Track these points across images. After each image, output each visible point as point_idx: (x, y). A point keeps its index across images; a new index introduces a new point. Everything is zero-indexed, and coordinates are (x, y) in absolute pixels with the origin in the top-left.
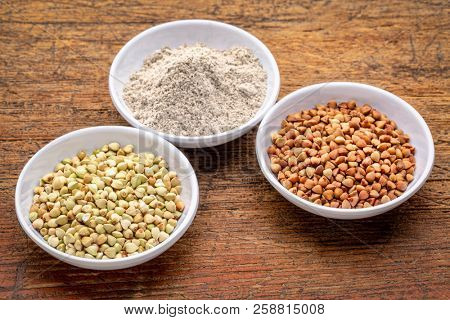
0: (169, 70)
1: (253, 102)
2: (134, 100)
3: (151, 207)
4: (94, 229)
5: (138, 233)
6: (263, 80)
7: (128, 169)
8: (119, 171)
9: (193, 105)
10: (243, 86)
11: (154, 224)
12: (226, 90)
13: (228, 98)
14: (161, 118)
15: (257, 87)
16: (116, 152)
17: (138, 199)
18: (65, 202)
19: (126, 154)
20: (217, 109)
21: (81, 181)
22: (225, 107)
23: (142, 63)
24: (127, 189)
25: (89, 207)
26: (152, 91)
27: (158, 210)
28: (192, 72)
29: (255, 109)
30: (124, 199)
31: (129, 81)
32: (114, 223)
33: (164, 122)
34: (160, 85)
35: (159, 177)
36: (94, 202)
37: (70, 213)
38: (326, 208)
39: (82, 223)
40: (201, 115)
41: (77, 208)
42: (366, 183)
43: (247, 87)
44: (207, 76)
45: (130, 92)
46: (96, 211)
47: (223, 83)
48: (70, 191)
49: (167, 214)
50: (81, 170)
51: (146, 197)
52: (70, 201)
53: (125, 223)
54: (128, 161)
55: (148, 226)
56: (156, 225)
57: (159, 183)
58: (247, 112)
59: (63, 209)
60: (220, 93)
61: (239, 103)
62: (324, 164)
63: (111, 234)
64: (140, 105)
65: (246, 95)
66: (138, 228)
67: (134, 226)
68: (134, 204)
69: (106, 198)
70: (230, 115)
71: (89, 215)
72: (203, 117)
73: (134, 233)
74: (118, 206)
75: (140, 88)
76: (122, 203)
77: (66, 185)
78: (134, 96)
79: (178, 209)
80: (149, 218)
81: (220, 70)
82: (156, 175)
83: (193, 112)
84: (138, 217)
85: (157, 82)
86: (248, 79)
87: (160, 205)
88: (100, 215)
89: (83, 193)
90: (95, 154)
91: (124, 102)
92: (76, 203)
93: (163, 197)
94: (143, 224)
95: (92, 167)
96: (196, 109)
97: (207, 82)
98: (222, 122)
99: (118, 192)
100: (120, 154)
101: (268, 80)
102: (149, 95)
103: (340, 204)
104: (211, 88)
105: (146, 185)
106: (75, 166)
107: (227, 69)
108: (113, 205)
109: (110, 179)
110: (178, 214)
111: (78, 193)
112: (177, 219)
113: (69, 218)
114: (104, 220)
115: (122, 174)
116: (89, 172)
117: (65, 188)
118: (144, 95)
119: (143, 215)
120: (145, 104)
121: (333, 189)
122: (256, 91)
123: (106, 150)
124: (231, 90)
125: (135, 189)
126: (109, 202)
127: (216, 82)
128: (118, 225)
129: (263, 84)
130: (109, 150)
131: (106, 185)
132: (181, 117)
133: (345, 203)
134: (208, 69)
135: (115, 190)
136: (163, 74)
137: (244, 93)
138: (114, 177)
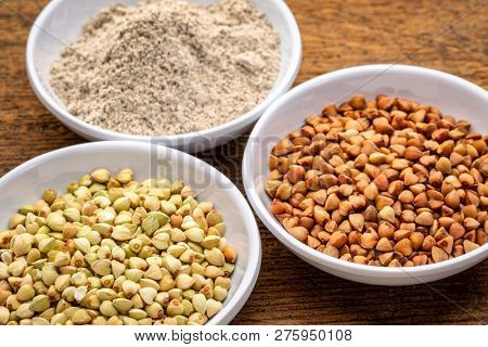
0: (122, 34)
1: (260, 80)
2: (68, 86)
3: (184, 263)
4: (98, 310)
5: (171, 306)
6: (273, 47)
7: (133, 207)
8: (118, 212)
9: (163, 88)
10: (242, 57)
11: (195, 288)
12: (214, 64)
13: (220, 76)
14: (112, 110)
15: (265, 58)
16: (104, 184)
17: (160, 252)
18: (39, 274)
19: (122, 184)
20: (202, 94)
21: (59, 236)
22: (214, 90)
23: (80, 31)
24: (139, 239)
25: (81, 276)
26: (96, 70)
27: (196, 265)
28: (159, 34)
29: (263, 92)
30: (137, 255)
31: (58, 57)
32: (130, 296)
33: (117, 116)
34: (108, 59)
35: (186, 213)
36: (88, 266)
37: (52, 290)
38: (409, 269)
39: (74, 303)
40: (176, 103)
41: (62, 280)
42: (451, 210)
43: (250, 57)
44: (184, 42)
45: (61, 74)
46: (95, 281)
47: (210, 52)
48: (44, 255)
49: (212, 270)
50: (56, 219)
51: (173, 247)
52: (48, 271)
53: (148, 292)
54: (130, 194)
55: (185, 294)
56: (197, 291)
57: (188, 222)
58: (250, 96)
59: (39, 285)
60: (206, 68)
61: (237, 83)
62: (374, 202)
63: (127, 314)
64: (78, 94)
65: (249, 71)
66: (170, 299)
67: (162, 297)
68: (154, 261)
69: (108, 256)
70: (224, 102)
71: (85, 288)
72: (179, 107)
73: (165, 308)
74: (128, 267)
75: (77, 67)
76: (135, 261)
77: (35, 245)
78: (67, 79)
79: (229, 260)
80: (185, 280)
81: (205, 32)
82: (180, 211)
83: (164, 98)
84: (168, 280)
85: (102, 56)
86: (251, 45)
87: (197, 257)
88: (103, 286)
89: (68, 255)
90: (71, 191)
91: (52, 90)
92: (60, 273)
93: (198, 244)
94: (177, 291)
95: (73, 212)
96: (168, 94)
97: (185, 51)
98: (212, 113)
99: (126, 246)
100: (114, 185)
101: (283, 47)
102: (91, 77)
103: (430, 256)
104: (191, 61)
105: (167, 227)
106: (43, 214)
107: (216, 31)
108: (121, 267)
109: (108, 226)
110: (229, 268)
111: (60, 256)
112: (229, 275)
113: (51, 298)
114: (112, 292)
115: (125, 216)
116: (68, 219)
117: (34, 251)
118: (83, 77)
119: (174, 275)
120: (85, 91)
121: (408, 236)
122: (262, 63)
123: (89, 182)
124: (224, 64)
125: (151, 236)
126: (114, 263)
127: (198, 50)
128: (137, 299)
129: (274, 53)
130: (94, 181)
131: (103, 237)
132: (144, 108)
133: (436, 252)
134: (185, 31)
135: (119, 243)
136: (112, 42)
137: (244, 68)
138: (113, 223)
